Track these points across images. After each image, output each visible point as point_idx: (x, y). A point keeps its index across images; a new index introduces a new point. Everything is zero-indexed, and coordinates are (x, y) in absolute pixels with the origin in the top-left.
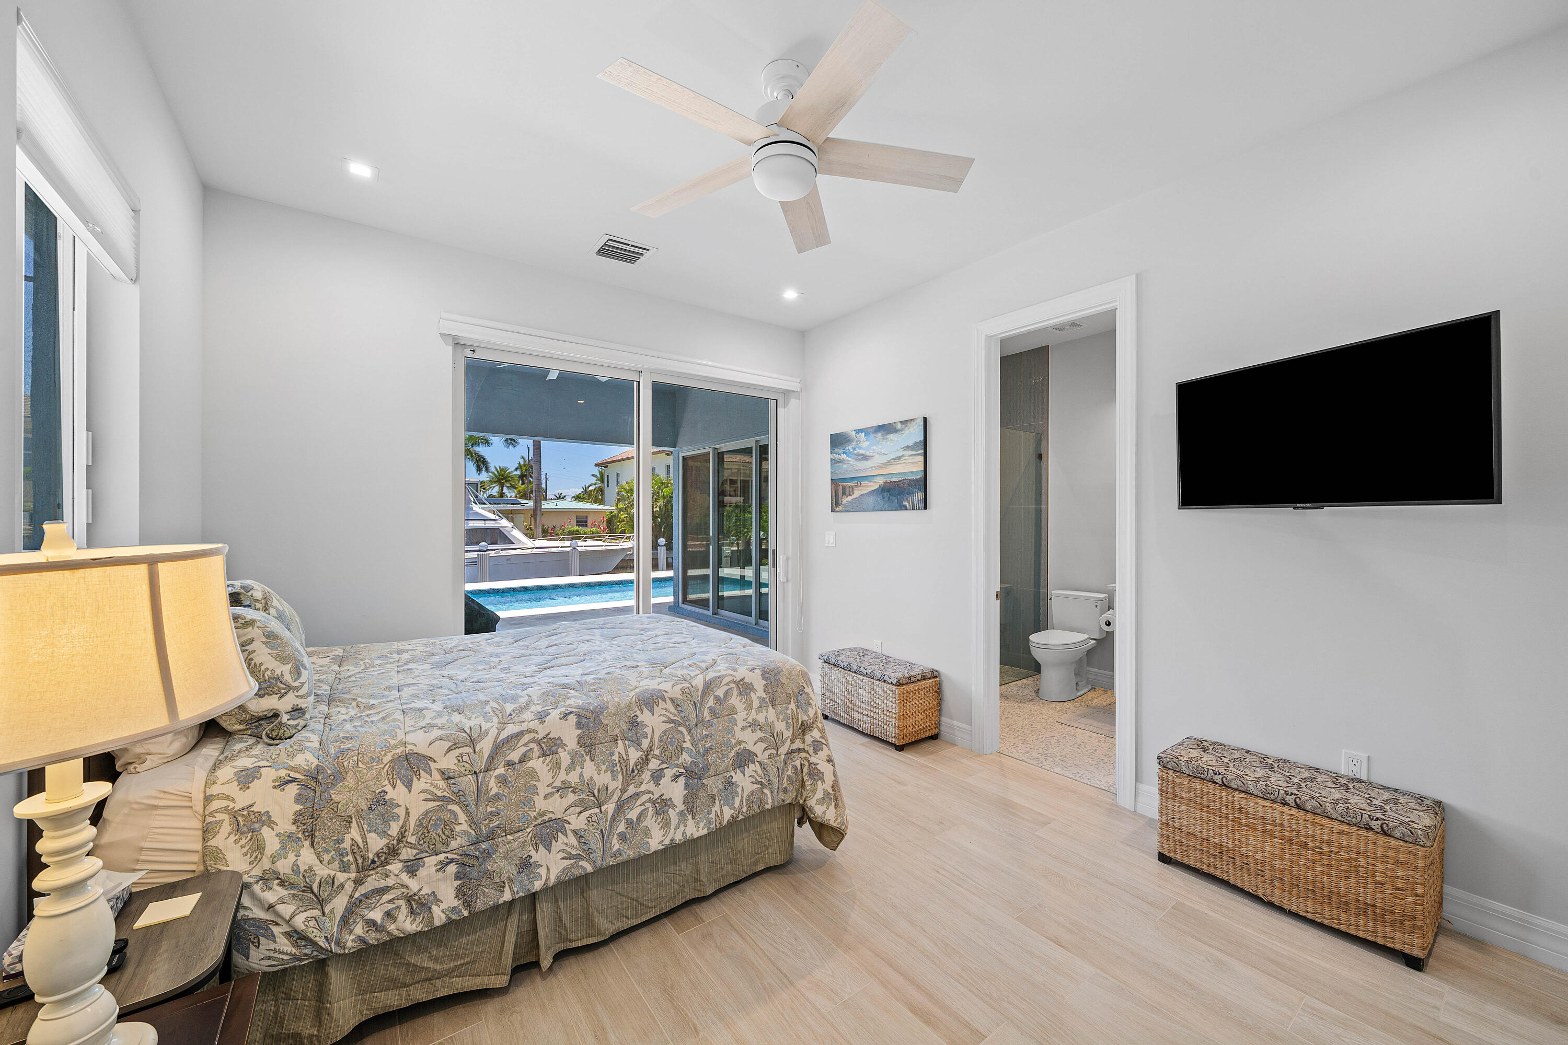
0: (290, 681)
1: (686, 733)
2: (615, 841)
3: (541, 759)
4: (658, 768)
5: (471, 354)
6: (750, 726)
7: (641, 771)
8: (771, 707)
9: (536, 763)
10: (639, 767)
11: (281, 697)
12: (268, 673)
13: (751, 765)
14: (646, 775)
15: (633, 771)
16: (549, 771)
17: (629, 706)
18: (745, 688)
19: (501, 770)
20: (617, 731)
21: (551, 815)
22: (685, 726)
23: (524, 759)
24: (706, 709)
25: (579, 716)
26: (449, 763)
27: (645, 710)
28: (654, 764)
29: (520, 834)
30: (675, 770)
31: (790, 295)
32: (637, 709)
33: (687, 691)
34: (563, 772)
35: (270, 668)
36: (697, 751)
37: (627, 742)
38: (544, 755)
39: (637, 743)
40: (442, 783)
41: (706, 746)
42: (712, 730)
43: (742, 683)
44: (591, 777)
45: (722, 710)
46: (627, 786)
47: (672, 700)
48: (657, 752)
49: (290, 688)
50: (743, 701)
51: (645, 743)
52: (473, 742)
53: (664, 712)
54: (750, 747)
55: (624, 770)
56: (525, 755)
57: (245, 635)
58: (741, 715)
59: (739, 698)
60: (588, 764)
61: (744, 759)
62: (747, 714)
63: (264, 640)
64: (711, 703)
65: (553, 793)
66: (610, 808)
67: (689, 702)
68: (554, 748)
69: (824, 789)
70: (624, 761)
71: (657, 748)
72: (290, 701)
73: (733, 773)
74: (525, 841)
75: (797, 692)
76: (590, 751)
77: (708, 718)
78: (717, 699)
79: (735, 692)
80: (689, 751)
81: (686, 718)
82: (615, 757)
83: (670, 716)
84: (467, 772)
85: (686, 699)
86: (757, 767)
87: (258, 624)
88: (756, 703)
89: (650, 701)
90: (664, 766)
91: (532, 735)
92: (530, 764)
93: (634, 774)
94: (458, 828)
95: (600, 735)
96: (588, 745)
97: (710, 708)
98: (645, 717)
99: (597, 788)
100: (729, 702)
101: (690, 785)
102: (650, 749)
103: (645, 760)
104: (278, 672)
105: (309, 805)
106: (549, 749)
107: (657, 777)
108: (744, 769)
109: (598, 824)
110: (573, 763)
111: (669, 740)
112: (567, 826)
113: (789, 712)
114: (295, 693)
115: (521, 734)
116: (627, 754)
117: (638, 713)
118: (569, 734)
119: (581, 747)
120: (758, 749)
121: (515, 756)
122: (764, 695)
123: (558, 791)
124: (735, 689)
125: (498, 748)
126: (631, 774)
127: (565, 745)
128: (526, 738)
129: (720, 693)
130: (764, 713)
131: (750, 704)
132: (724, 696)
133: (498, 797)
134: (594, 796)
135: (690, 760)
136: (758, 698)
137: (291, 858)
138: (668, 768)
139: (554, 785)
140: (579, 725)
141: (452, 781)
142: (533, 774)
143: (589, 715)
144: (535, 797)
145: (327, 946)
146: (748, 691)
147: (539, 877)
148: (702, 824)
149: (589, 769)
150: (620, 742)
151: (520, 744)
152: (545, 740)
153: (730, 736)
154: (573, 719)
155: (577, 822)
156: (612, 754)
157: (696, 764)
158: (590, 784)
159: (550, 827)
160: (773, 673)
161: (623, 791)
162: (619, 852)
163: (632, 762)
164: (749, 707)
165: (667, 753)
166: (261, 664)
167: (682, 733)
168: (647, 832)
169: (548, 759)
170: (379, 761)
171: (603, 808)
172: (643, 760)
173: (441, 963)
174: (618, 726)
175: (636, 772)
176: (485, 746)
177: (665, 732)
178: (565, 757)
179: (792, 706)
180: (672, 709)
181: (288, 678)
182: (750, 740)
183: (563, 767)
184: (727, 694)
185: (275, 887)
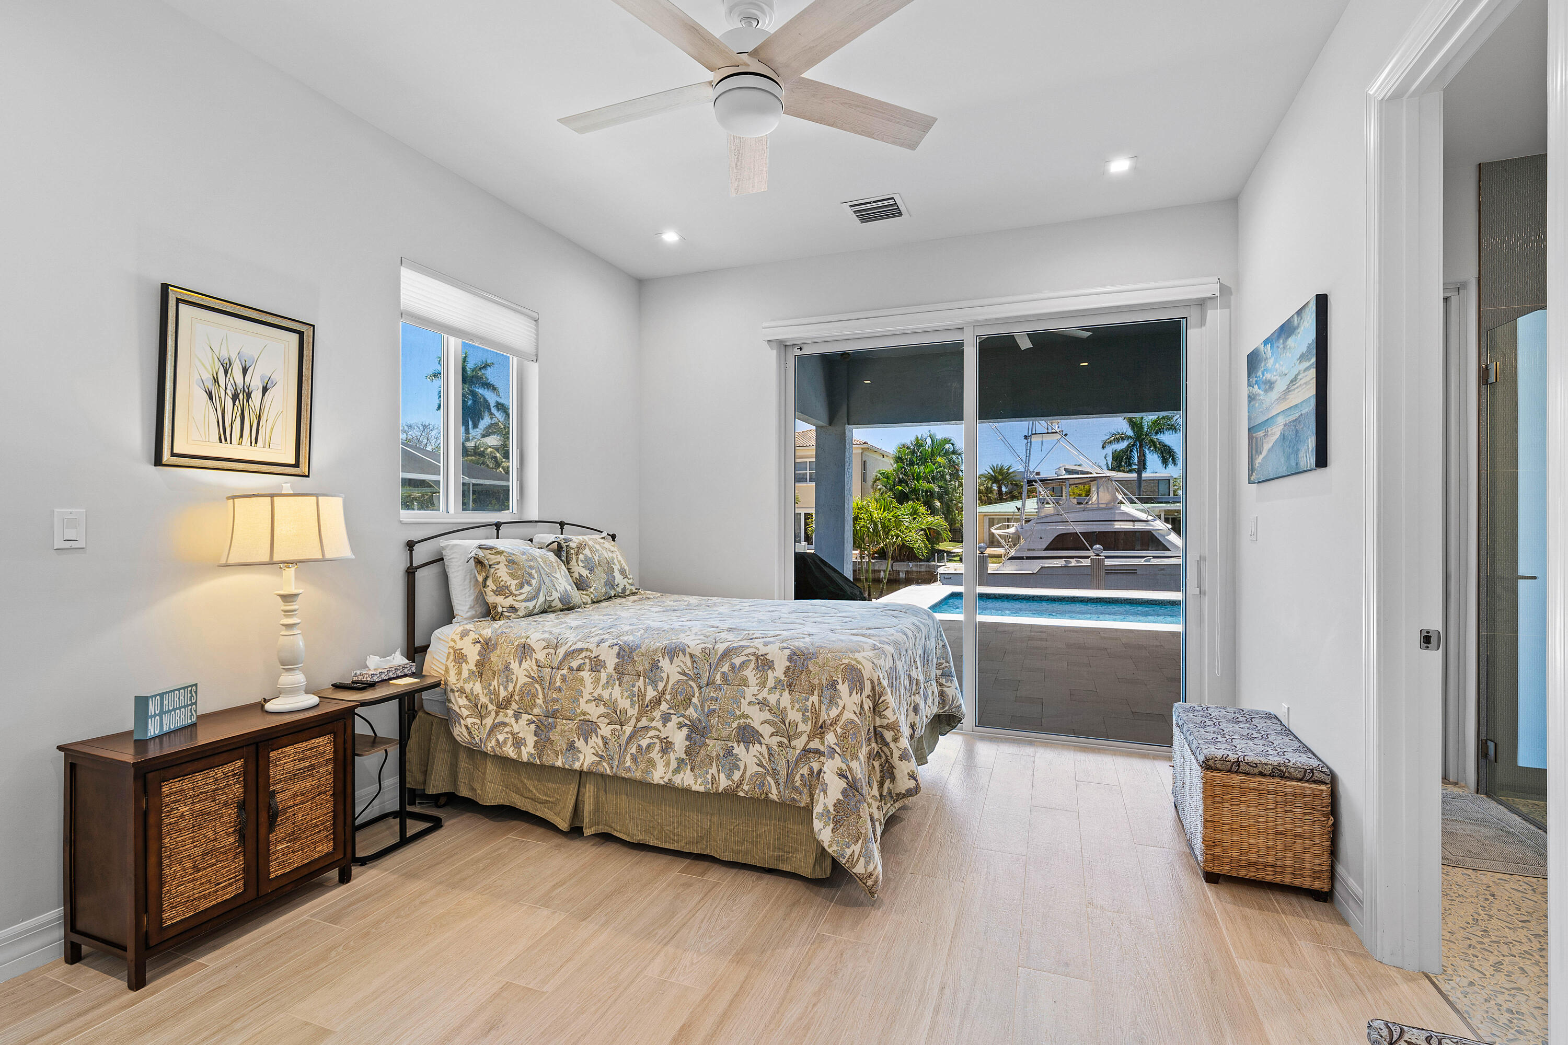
0: (513, 590)
1: (696, 689)
2: (628, 758)
3: (590, 672)
4: (667, 712)
5: (798, 352)
6: (759, 704)
7: (653, 708)
8: (787, 691)
9: (585, 674)
10: (652, 705)
11: (505, 598)
12: (503, 583)
13: (757, 745)
14: (657, 714)
15: (647, 706)
16: (592, 683)
17: (656, 650)
18: (764, 664)
19: (565, 672)
20: (641, 668)
21: (589, 717)
22: (696, 682)
23: (579, 669)
24: (719, 673)
25: (621, 648)
26: (540, 656)
27: (666, 657)
28: (664, 706)
29: (570, 722)
30: (681, 719)
31: (1120, 166)
32: (661, 655)
33: (707, 651)
34: (600, 688)
35: (505, 580)
36: (703, 710)
37: (647, 680)
38: (592, 670)
39: (654, 684)
40: (535, 668)
41: (711, 707)
42: (720, 694)
43: (762, 658)
44: (616, 699)
45: (734, 678)
46: (641, 716)
47: (691, 656)
48: (668, 697)
49: (511, 594)
50: (758, 676)
51: (661, 686)
52: (556, 647)
53: (681, 664)
54: (756, 725)
55: (640, 703)
56: (580, 666)
57: (496, 559)
58: (751, 691)
59: (754, 672)
60: (617, 687)
61: (748, 735)
62: (758, 690)
63: (507, 563)
64: (725, 668)
65: (591, 700)
66: (628, 729)
67: (706, 661)
68: (599, 667)
69: (825, 804)
70: (642, 695)
71: (669, 694)
72: (510, 601)
73: (735, 745)
74: (572, 729)
75: (824, 685)
76: (620, 678)
77: (719, 682)
78: (733, 666)
79: (753, 665)
80: (695, 706)
81: (699, 675)
82: (636, 689)
83: (685, 669)
84: (548, 666)
85: (703, 658)
86: (764, 750)
87: (505, 554)
88: (771, 683)
89: (672, 652)
90: (672, 711)
91: (589, 653)
92: (582, 674)
93: (648, 709)
94: (538, 701)
95: (630, 667)
96: (620, 671)
97: (723, 673)
98: (665, 663)
99: (619, 709)
100: (743, 673)
101: (693, 739)
102: (664, 691)
103: (657, 702)
104: (508, 584)
105: (482, 657)
106: (596, 667)
107: (666, 719)
108: (749, 745)
109: (619, 738)
110: (607, 682)
111: (679, 690)
112: (598, 730)
113: (809, 704)
114: (514, 597)
115: (581, 650)
116: (645, 690)
117: (661, 659)
118: (611, 661)
119: (616, 673)
120: (766, 730)
121: (575, 664)
122: (783, 677)
123: (595, 700)
124: (753, 662)
125: (569, 655)
126: (647, 708)
127: (606, 667)
128: (583, 654)
129: (737, 661)
130: (777, 696)
131: (764, 681)
132: (740, 665)
133: (559, 689)
134: (617, 715)
135: (696, 715)
136: (775, 678)
137: (471, 684)
138: (675, 714)
139: (593, 695)
140: (618, 655)
141: (540, 669)
142: (582, 681)
143: (627, 649)
144: (581, 699)
145: (479, 743)
146: (766, 668)
147: (578, 759)
148: (700, 781)
149: (617, 691)
150: (642, 678)
151: (579, 657)
152: (595, 660)
153: (735, 706)
154: (616, 648)
155: (605, 730)
156: (633, 686)
157: (700, 721)
158: (614, 703)
159: (588, 726)
160: (803, 657)
161: (638, 720)
162: (628, 770)
163: (648, 698)
164: (763, 684)
165: (675, 701)
166: (500, 577)
167: (691, 687)
168: (652, 763)
169: (594, 674)
170: (513, 644)
171: (624, 728)
172: (656, 700)
173: (540, 794)
174: (643, 665)
175: (649, 708)
176: (561, 651)
177: (678, 681)
178: (604, 676)
179: (815, 698)
180: (689, 663)
181: (513, 588)
182: (757, 718)
183: (601, 684)
184: (743, 665)
185: (464, 697)
